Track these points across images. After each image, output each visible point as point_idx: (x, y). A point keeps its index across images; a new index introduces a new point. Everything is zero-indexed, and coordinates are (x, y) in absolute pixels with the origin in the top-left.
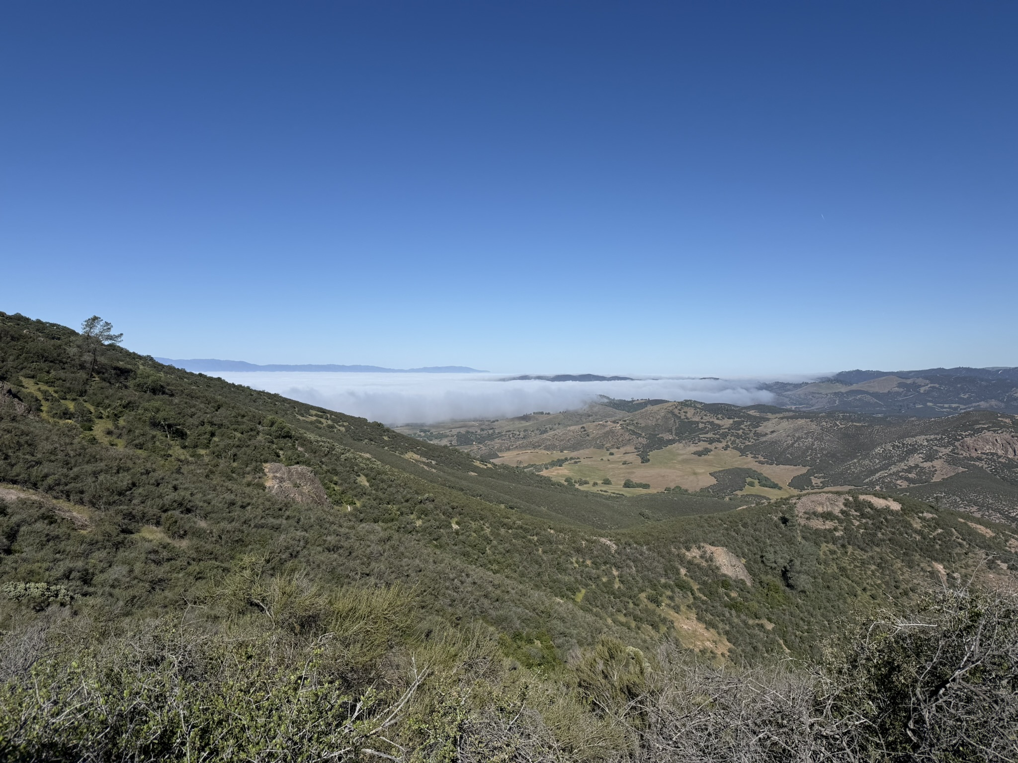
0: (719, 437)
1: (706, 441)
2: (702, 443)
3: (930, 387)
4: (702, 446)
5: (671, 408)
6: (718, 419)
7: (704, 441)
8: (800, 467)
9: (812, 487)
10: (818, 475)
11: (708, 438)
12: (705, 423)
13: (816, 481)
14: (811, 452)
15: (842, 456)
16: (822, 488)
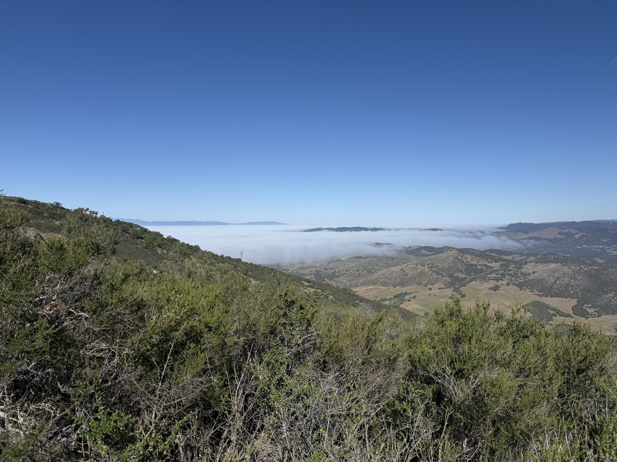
0: (500, 276)
1: (494, 280)
2: (491, 281)
3: (581, 235)
4: (493, 283)
5: (456, 255)
6: (489, 262)
7: (492, 279)
8: (570, 298)
9: (592, 315)
10: (587, 305)
11: (494, 278)
12: (481, 265)
13: (590, 311)
14: (571, 288)
15: (594, 290)
16: (599, 316)
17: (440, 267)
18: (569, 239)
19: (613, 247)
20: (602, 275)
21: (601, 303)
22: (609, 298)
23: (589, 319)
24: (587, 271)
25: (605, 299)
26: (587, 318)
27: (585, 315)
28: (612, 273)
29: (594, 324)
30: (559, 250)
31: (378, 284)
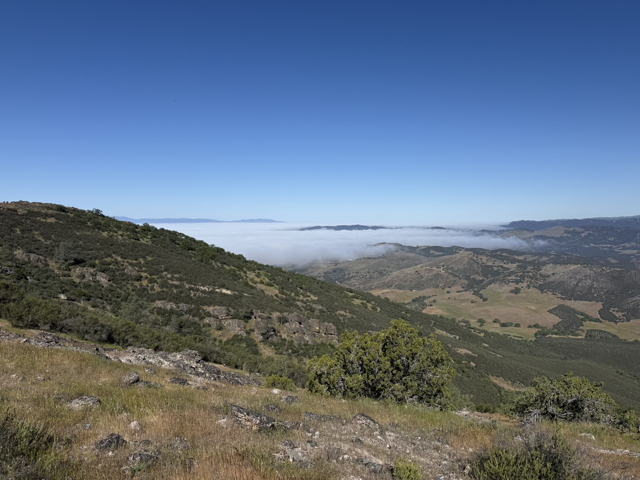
0: (519, 278)
1: (514, 282)
2: (511, 284)
3: (587, 233)
4: (513, 286)
5: (471, 256)
6: (505, 263)
7: (512, 282)
8: (594, 302)
9: (620, 320)
10: (613, 309)
11: (513, 280)
12: (497, 267)
13: (618, 315)
14: (595, 290)
15: (619, 293)
16: (628, 320)
17: (456, 269)
18: (576, 237)
19: (620, 246)
20: (625, 277)
21: (628, 307)
22: (635, 301)
23: (619, 324)
24: (609, 272)
25: (631, 302)
26: (616, 323)
27: (614, 319)
28: (635, 275)
29: (625, 329)
30: (567, 249)
31: (393, 287)
